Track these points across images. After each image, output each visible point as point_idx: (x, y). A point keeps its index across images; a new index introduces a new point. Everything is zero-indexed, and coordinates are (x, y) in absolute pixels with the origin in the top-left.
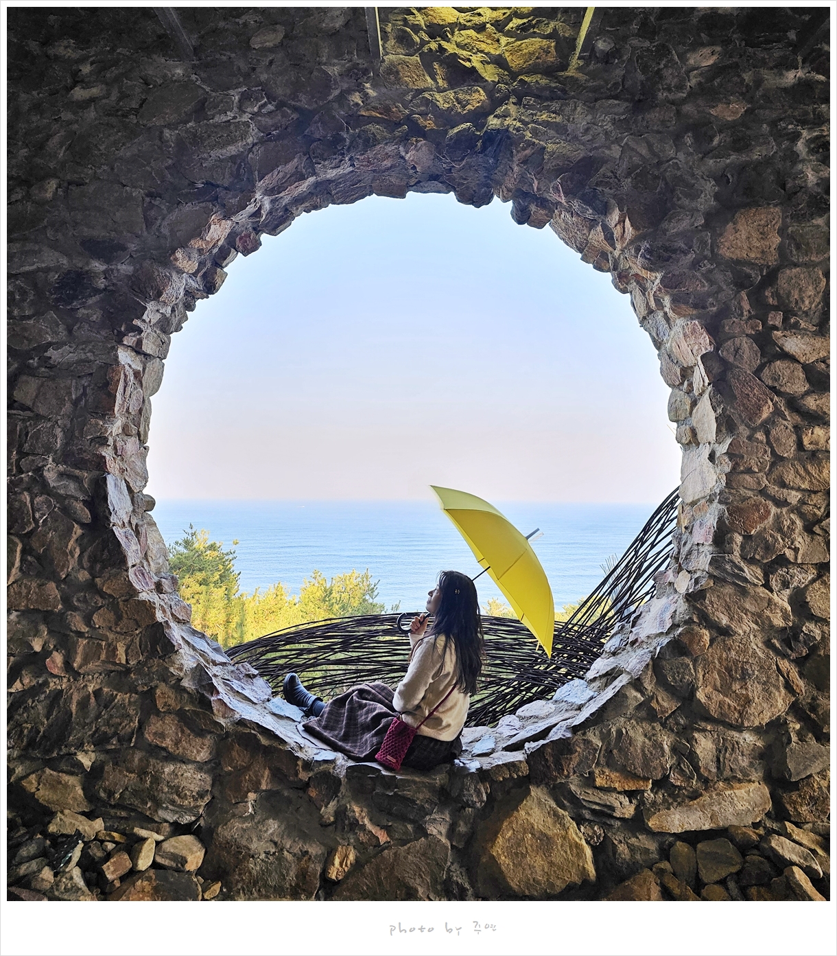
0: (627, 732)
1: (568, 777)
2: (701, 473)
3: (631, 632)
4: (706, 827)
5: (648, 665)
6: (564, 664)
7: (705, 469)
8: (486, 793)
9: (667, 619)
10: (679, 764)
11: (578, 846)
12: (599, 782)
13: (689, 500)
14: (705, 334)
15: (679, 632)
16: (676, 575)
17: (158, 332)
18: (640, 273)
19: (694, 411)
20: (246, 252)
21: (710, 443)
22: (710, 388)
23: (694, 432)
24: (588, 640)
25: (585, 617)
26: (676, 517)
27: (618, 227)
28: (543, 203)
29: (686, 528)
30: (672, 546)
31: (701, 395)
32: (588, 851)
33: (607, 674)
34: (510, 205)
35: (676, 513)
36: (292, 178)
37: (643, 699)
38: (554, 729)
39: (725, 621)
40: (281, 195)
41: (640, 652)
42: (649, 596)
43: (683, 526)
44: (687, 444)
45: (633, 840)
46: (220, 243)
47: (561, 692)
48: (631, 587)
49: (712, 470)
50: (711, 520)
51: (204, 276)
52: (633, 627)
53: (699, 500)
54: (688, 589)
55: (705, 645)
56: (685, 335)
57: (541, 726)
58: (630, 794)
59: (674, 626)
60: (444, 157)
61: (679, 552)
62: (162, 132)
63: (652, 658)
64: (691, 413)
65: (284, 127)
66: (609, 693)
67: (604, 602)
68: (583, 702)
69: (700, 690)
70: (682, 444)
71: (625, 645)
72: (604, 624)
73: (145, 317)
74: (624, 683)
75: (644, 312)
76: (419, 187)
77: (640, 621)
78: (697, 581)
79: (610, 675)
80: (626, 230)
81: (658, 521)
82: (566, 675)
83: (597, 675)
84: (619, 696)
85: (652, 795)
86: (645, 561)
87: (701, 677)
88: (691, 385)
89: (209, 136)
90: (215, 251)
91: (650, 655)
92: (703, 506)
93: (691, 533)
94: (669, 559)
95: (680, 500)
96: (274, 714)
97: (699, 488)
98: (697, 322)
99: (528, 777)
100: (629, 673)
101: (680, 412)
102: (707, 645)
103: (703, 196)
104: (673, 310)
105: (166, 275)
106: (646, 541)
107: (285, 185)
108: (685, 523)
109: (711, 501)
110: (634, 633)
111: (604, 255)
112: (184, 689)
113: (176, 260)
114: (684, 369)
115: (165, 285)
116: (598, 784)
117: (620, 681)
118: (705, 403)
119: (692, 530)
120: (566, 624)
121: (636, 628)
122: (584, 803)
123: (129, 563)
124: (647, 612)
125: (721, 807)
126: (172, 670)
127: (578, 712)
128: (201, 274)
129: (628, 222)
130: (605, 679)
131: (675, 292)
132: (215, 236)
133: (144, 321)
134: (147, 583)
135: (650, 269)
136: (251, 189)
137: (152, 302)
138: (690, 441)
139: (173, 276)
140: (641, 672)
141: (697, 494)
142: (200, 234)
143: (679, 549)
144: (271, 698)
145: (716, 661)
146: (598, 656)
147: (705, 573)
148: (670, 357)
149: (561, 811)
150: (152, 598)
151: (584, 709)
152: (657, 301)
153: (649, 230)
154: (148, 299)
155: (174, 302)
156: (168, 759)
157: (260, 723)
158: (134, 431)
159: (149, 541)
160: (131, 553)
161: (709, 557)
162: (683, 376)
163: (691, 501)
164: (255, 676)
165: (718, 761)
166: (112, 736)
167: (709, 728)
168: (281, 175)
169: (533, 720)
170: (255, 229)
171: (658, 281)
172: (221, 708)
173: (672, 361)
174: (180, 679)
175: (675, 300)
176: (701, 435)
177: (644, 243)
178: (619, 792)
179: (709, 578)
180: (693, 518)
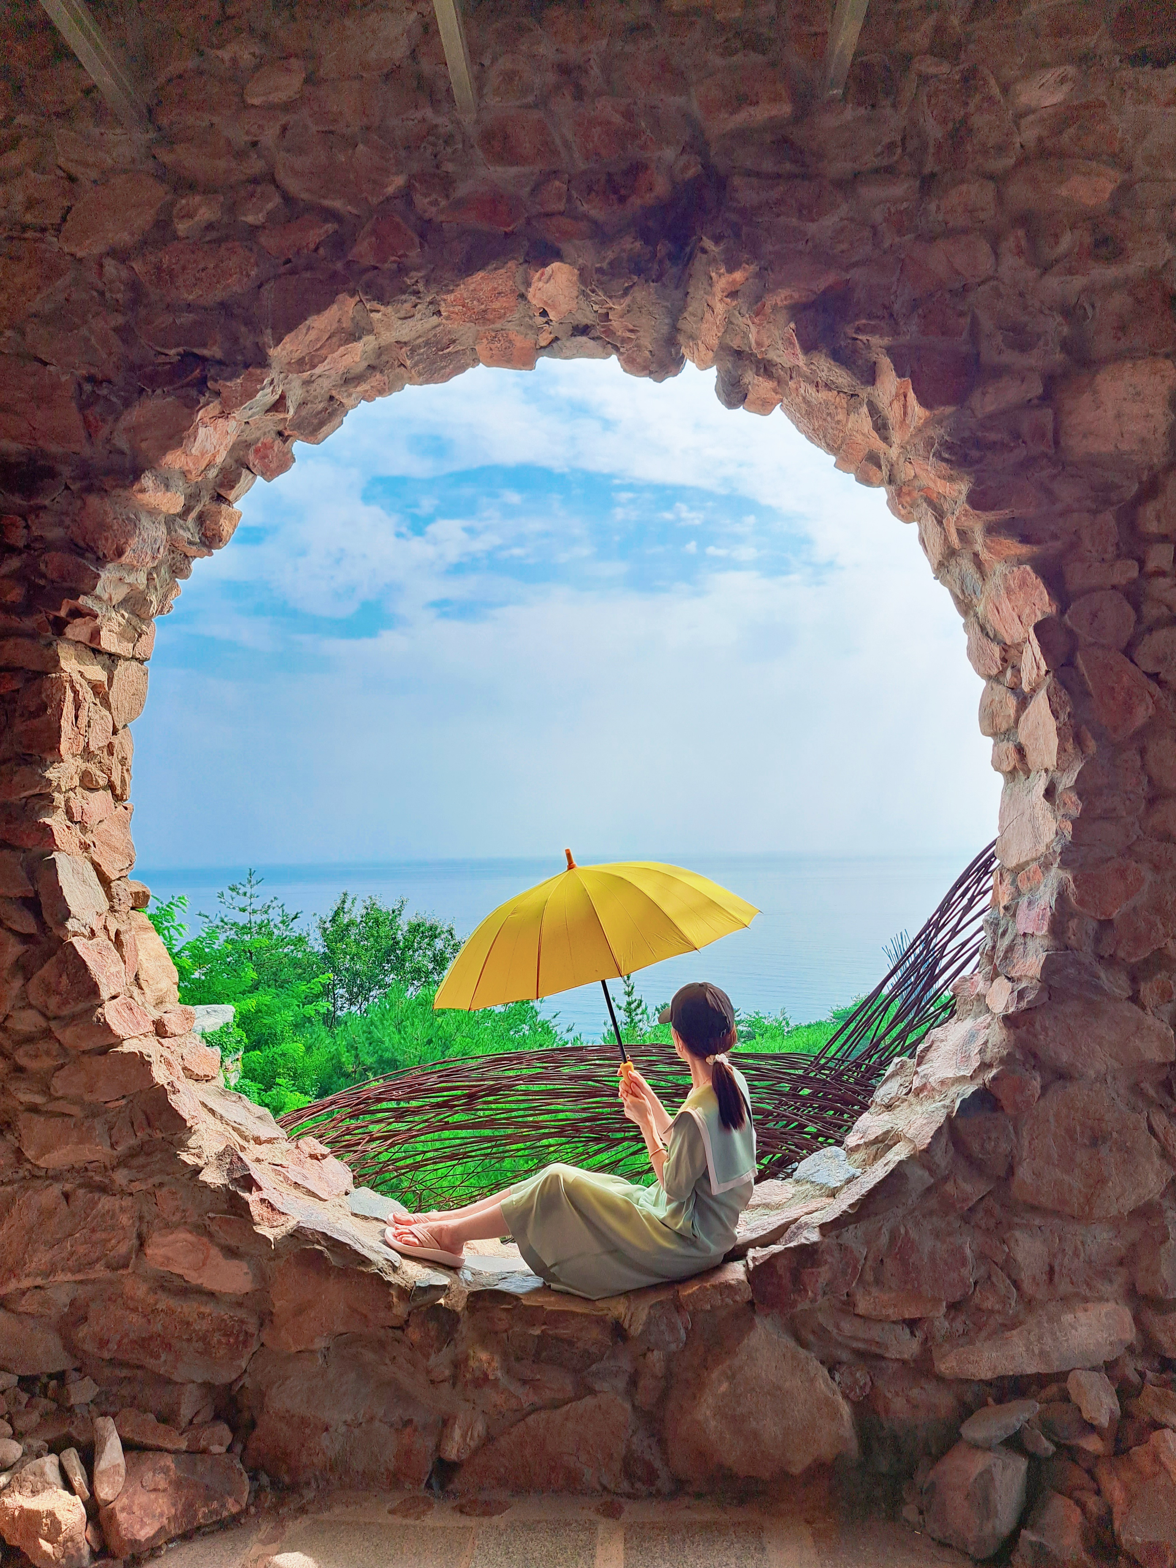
0: (907, 1232)
1: (813, 1301)
2: (1033, 819)
3: (916, 1073)
4: (1031, 1370)
5: (940, 1128)
6: (813, 1119)
7: (1039, 812)
8: (686, 1328)
9: (972, 1054)
10: (989, 1277)
11: (828, 1403)
12: (863, 1306)
13: (1012, 863)
14: (1042, 587)
15: (991, 1075)
16: (989, 983)
17: (126, 615)
18: (932, 485)
19: (1022, 718)
20: (269, 474)
21: (1046, 770)
22: (1048, 679)
23: (1020, 751)
24: (852, 1080)
25: (849, 1044)
26: (991, 888)
27: (896, 405)
28: (766, 368)
29: (1006, 908)
30: (982, 934)
31: (1034, 690)
32: (846, 1409)
33: (876, 1141)
34: (712, 374)
35: (991, 883)
36: (334, 340)
37: (932, 1181)
38: (793, 1226)
39: (1065, 1057)
40: (317, 371)
41: (929, 1106)
42: (949, 1011)
43: (1002, 905)
44: (1010, 772)
45: (915, 1392)
46: (219, 460)
47: (803, 1167)
48: (919, 999)
49: (1049, 816)
50: (1046, 897)
51: (201, 519)
52: (919, 1065)
53: (1027, 863)
54: (1007, 1007)
55: (1033, 1096)
56: (1009, 591)
57: (775, 1220)
58: (912, 1324)
59: (984, 1066)
60: (593, 291)
61: (994, 947)
62: (101, 266)
63: (948, 1117)
64: (1017, 721)
65: (312, 246)
66: (879, 1172)
67: (877, 1022)
68: (838, 1184)
69: (1025, 1164)
70: (1002, 772)
71: (907, 1094)
72: (876, 1056)
73: (98, 590)
74: (903, 1157)
75: (938, 548)
76: (552, 347)
77: (931, 1055)
78: (1021, 995)
79: (882, 1141)
80: (909, 410)
81: (963, 895)
82: (815, 1136)
83: (862, 1142)
84: (896, 1175)
85: (947, 1324)
86: (942, 957)
87: (1026, 1143)
88: (1017, 671)
89: (184, 268)
90: (212, 473)
91: (944, 1112)
92: (1035, 872)
93: (1014, 915)
94: (977, 957)
95: (997, 862)
96: (355, 1215)
97: (1027, 844)
98: (1028, 568)
99: (751, 1303)
100: (911, 1141)
101: (998, 720)
102: (1037, 1096)
103: (1041, 343)
104: (989, 549)
105: (128, 518)
106: (944, 925)
107: (323, 352)
108: (1004, 901)
109: (1046, 866)
110: (922, 1074)
111: (873, 459)
112: (205, 1185)
113: (143, 491)
114: (1005, 648)
115: (128, 535)
116: (861, 1309)
117: (897, 1154)
118: (1040, 705)
119: (1015, 911)
120: (816, 1058)
121: (923, 1067)
122: (840, 1339)
123: (105, 994)
124: (942, 1041)
125: (1055, 1339)
126: (184, 1157)
127: (831, 1200)
128: (194, 514)
129: (911, 395)
130: (875, 1147)
131: (991, 516)
132: (209, 447)
133: (98, 598)
134: (138, 1023)
135: (951, 479)
136: (263, 362)
137: (110, 566)
138: (1015, 768)
139: (143, 519)
140: (929, 1140)
141: (1024, 854)
142: (180, 444)
143: (995, 942)
144: (352, 1189)
145: (1052, 1119)
146: (865, 1108)
147: (1035, 981)
148: (983, 628)
149: (802, 1353)
150: (149, 1047)
151: (841, 1196)
152: (962, 534)
153: (949, 410)
154: (101, 561)
155: (150, 565)
156: (186, 1291)
157: (329, 1233)
158: (103, 782)
159: (142, 956)
160: (108, 977)
161: (1043, 956)
162: (1004, 660)
163: (1014, 864)
164: (324, 1156)
165: (1051, 1271)
166: (98, 1260)
167: (1037, 1222)
168: (313, 334)
169: (761, 1211)
170: (280, 434)
171: (963, 497)
172: (265, 1212)
173: (987, 635)
174: (198, 1170)
175: (991, 530)
176: (1033, 758)
177: (938, 432)
178: (894, 1322)
179: (1041, 990)
180: (1018, 893)
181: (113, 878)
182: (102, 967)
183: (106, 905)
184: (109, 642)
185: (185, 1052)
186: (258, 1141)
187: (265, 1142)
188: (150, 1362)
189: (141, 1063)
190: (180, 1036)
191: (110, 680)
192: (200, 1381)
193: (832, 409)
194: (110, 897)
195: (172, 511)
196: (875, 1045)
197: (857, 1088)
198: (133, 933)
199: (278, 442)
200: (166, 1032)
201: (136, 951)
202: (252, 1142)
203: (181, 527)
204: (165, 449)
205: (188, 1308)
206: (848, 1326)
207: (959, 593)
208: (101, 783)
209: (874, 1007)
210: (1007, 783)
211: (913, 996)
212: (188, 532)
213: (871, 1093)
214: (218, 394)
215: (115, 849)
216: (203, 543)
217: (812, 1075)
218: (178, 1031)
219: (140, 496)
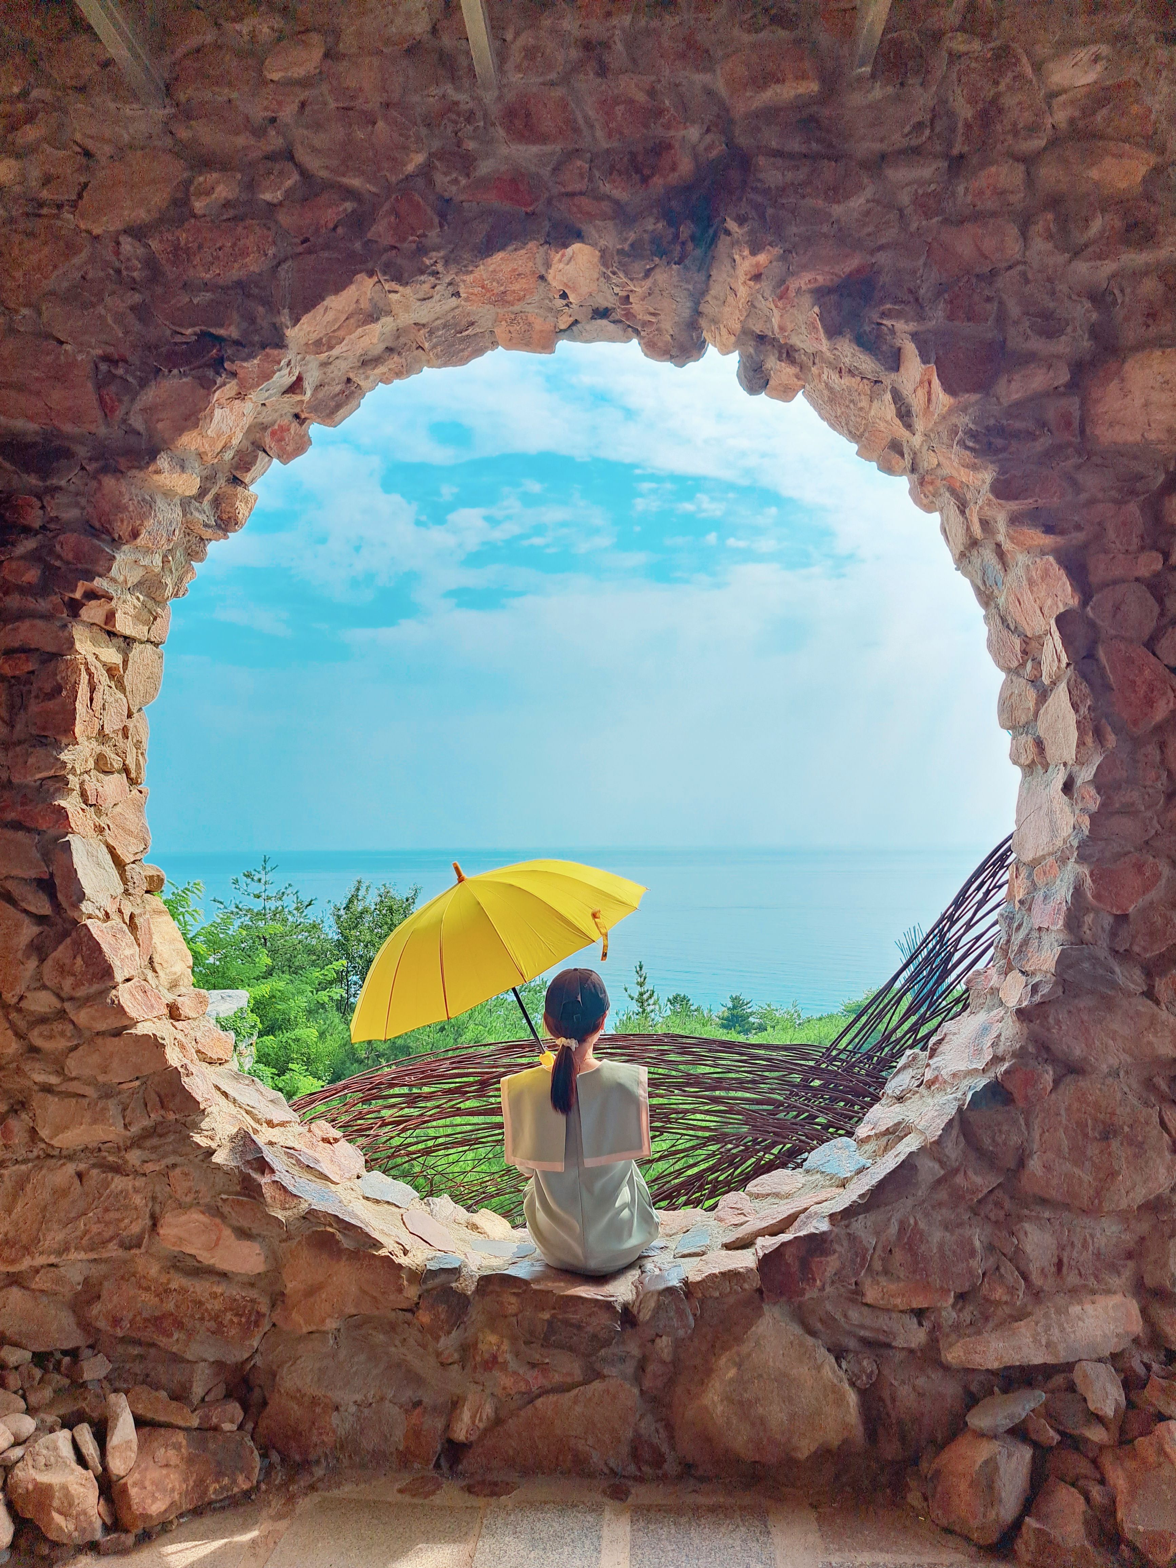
0: (916, 1223)
1: (822, 1289)
2: (1050, 812)
3: (928, 1065)
4: (1038, 1360)
5: (951, 1121)
6: (823, 1110)
7: (1056, 806)
8: (695, 1315)
9: (985, 1048)
10: (998, 1268)
11: (835, 1389)
12: (871, 1295)
13: (1028, 857)
14: (1065, 578)
15: (1003, 1069)
16: (1003, 976)
17: (141, 598)
18: (955, 474)
19: (1042, 712)
20: (286, 457)
21: (1065, 764)
22: (1069, 672)
23: (1039, 744)
24: (863, 1072)
25: (860, 1037)
26: (1007, 882)
27: (920, 392)
28: (789, 354)
29: (1021, 902)
30: (997, 928)
31: (1054, 683)
32: (852, 1398)
33: (887, 1132)
34: (735, 357)
35: (1006, 877)
36: (352, 321)
37: (942, 1172)
38: (802, 1216)
39: (1078, 1051)
40: (335, 352)
41: (940, 1098)
42: (961, 1005)
43: (1017, 899)
44: (1028, 766)
45: (921, 1382)
46: (235, 442)
47: (814, 1158)
48: (932, 992)
49: (1067, 810)
50: (1062, 892)
51: (217, 502)
52: (931, 1057)
53: (1043, 857)
54: (1020, 1001)
55: (1044, 1089)
56: (1031, 583)
57: (784, 1210)
58: (920, 1314)
59: (997, 1060)
60: (614, 273)
61: (1008, 941)
62: (118, 243)
63: (960, 1110)
64: (1036, 714)
65: (331, 226)
66: (890, 1163)
67: (889, 1015)
68: (849, 1175)
69: (1035, 1157)
70: (1020, 766)
71: (918, 1086)
72: (886, 1049)
73: (114, 572)
74: (914, 1148)
75: (960, 538)
76: (572, 330)
77: (942, 1048)
78: (1035, 989)
79: (893, 1133)
80: (933, 397)
81: (978, 889)
82: (826, 1127)
83: (872, 1133)
84: (907, 1166)
85: (954, 1315)
86: (957, 950)
87: (1037, 1137)
88: (1038, 664)
89: (200, 247)
90: (228, 455)
91: (956, 1104)
92: (1051, 867)
93: (1030, 909)
94: (991, 951)
95: (1014, 856)
96: (367, 1198)
97: (1044, 838)
98: (1051, 559)
99: (760, 1291)
100: (922, 1132)
101: (1017, 713)
102: (1049, 1089)
103: (1069, 329)
104: (1012, 539)
105: (144, 500)
106: (958, 919)
107: (341, 333)
108: (1020, 895)
109: (1063, 860)
110: (934, 1066)
111: (896, 447)
112: (218, 1167)
113: (158, 472)
114: (1026, 641)
115: (143, 517)
116: (869, 1299)
117: (908, 1145)
118: (1060, 698)
119: (1031, 905)
120: (828, 1049)
121: (935, 1059)
122: (847, 1327)
123: (119, 977)
124: (955, 1034)
125: (1062, 1330)
126: (197, 1138)
127: (842, 1190)
128: (209, 497)
129: (936, 382)
130: (885, 1139)
131: (1014, 506)
132: (224, 428)
133: (114, 580)
134: (152, 1006)
135: (974, 468)
136: (280, 343)
137: (125, 548)
138: (1033, 761)
139: (158, 502)
140: (940, 1132)
141: (1041, 848)
142: (196, 425)
143: (1010, 936)
144: (364, 1172)
145: (1063, 1112)
146: (876, 1099)
147: (1049, 975)
148: (1003, 620)
149: (810, 1341)
150: (163, 1029)
151: (851, 1186)
152: (985, 524)
153: (974, 397)
154: (116, 542)
155: (166, 547)
156: (201, 1271)
157: (341, 1216)
158: (117, 765)
159: (156, 939)
160: (122, 960)
161: (1058, 950)
162: (1025, 652)
163: (1030, 858)
164: (336, 1140)
165: (1059, 1265)
166: (111, 1239)
167: (1047, 1215)
168: (330, 316)
169: (770, 1200)
170: (297, 416)
171: (987, 487)
172: (278, 1195)
173: (1008, 627)
174: (210, 1152)
175: (1014, 520)
176: (1051, 752)
177: (964, 421)
178: (902, 1312)
179: (1056, 984)
180: (1034, 887)
181: (127, 861)
182: (116, 950)
183: (121, 889)
184: (124, 625)
185: (199, 1035)
186: (270, 1124)
187: (277, 1125)
188: (162, 1341)
189: (155, 1045)
190: (195, 1019)
191: (125, 662)
192: (212, 1360)
193: (855, 396)
194: (124, 880)
195: (187, 494)
196: (886, 1038)
197: (868, 1079)
198: (147, 916)
199: (295, 425)
200: (180, 1015)
201: (151, 934)
202: (265, 1125)
203: (197, 509)
204: (180, 430)
205: (200, 1288)
206: (855, 1315)
207: (980, 583)
208: (116, 766)
209: (886, 1001)
210: (1025, 776)
211: (925, 991)
212: (203, 514)
213: (882, 1085)
214: (234, 375)
215: (130, 833)
216: (218, 526)
217: (824, 1066)
218: (192, 1014)
219: (156, 477)
